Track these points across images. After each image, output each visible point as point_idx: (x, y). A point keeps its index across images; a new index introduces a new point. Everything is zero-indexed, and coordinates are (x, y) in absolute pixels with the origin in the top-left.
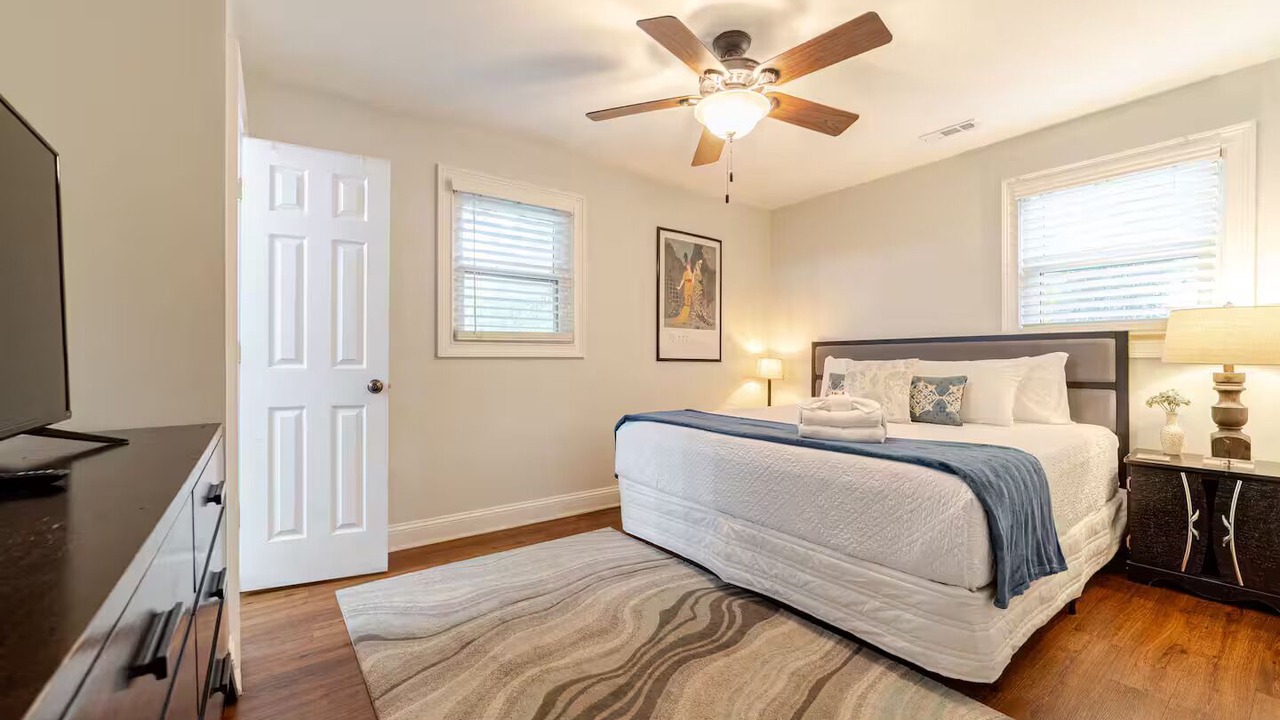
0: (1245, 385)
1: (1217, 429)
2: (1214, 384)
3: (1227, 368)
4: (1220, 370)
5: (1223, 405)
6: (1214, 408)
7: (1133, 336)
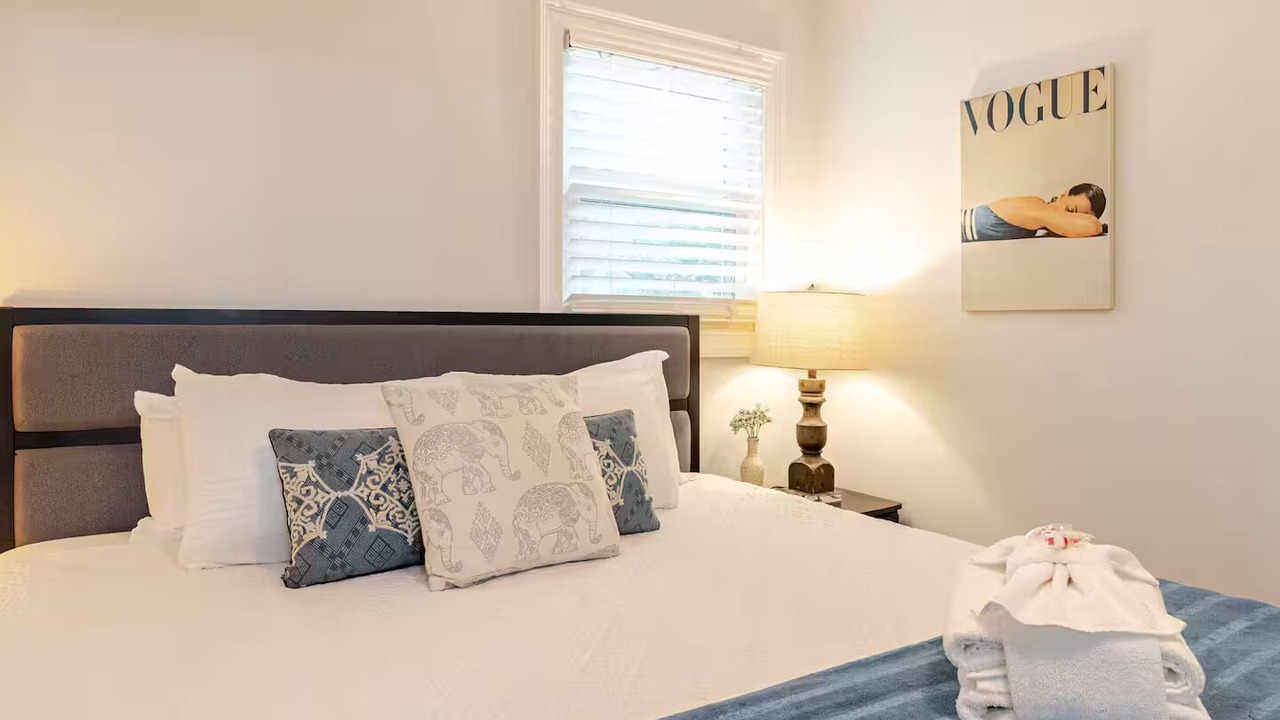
0: (825, 394)
1: (801, 454)
2: (798, 394)
3: (812, 374)
4: (805, 376)
5: (806, 423)
6: (798, 426)
7: (706, 323)
